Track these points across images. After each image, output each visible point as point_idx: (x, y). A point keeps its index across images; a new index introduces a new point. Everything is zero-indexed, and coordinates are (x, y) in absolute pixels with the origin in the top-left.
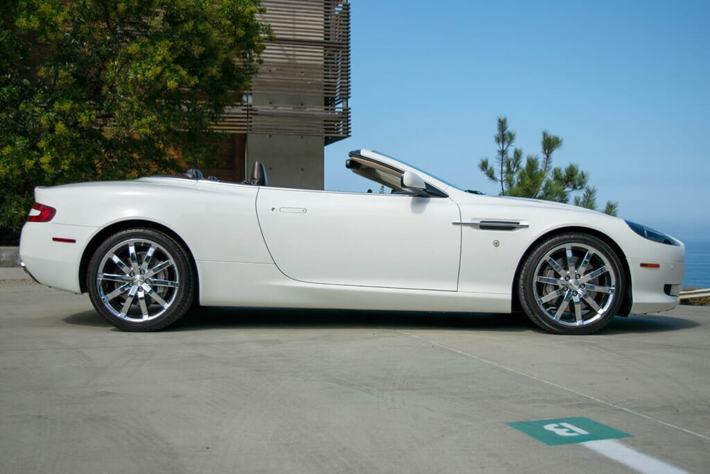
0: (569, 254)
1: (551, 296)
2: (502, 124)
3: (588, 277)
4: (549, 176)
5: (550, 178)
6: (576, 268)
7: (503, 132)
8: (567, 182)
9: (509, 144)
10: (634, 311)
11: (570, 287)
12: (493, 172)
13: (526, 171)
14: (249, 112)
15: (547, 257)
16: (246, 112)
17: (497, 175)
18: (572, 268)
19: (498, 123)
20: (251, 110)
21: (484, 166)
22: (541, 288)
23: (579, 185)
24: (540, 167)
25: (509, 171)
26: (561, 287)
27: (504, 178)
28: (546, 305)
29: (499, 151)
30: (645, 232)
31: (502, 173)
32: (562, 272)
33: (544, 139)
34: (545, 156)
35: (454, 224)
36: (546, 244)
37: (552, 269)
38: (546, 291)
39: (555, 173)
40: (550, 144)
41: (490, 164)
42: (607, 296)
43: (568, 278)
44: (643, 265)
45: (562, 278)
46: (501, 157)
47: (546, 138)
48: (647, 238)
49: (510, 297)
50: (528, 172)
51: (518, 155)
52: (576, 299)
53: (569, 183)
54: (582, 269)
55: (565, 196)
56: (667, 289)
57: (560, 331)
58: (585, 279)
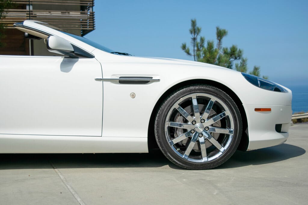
0: (195, 102)
1: (180, 138)
2: (194, 23)
3: (211, 121)
4: (221, 52)
5: (221, 53)
6: (201, 114)
7: (194, 27)
8: (231, 55)
9: (198, 34)
10: (250, 148)
11: (196, 130)
12: (189, 50)
13: (207, 49)
14: (31, 15)
15: (176, 106)
16: (29, 15)
17: (191, 52)
18: (197, 115)
19: (191, 22)
20: (32, 14)
21: (184, 47)
22: (172, 132)
23: (238, 57)
24: (215, 47)
25: (198, 50)
26: (189, 130)
27: (195, 54)
28: (177, 145)
29: (192, 38)
30: (259, 82)
31: (194, 51)
32: (189, 118)
33: (217, 31)
34: (218, 41)
35: (97, 79)
36: (175, 94)
37: (181, 115)
38: (176, 133)
39: (224, 50)
40: (221, 34)
41: (187, 46)
42: (228, 136)
43: (194, 122)
44: (257, 110)
45: (189, 123)
46: (193, 42)
47: (218, 31)
48: (260, 87)
49: (146, 140)
50: (208, 49)
51: (202, 40)
52: (201, 140)
53: (233, 56)
54: (206, 115)
55: (230, 63)
56: (278, 128)
57: (189, 167)
58: (209, 123)
